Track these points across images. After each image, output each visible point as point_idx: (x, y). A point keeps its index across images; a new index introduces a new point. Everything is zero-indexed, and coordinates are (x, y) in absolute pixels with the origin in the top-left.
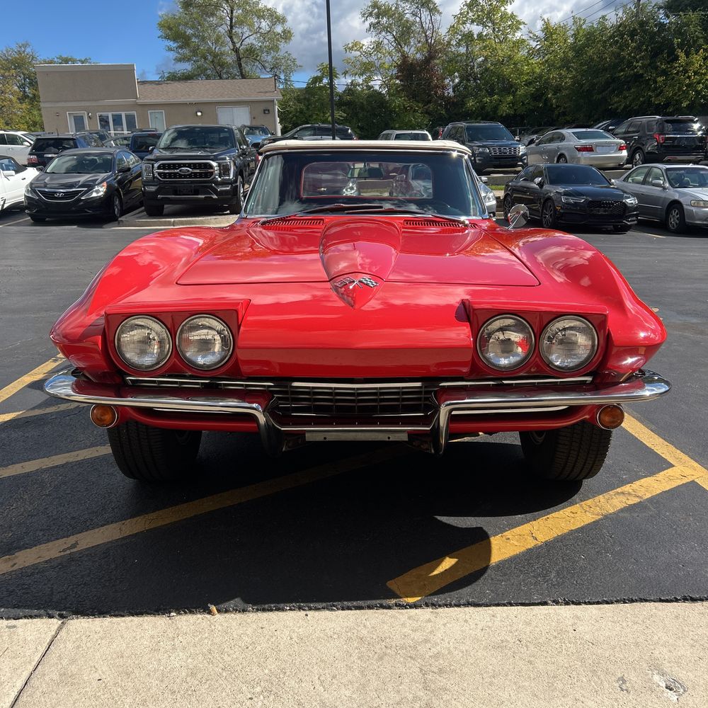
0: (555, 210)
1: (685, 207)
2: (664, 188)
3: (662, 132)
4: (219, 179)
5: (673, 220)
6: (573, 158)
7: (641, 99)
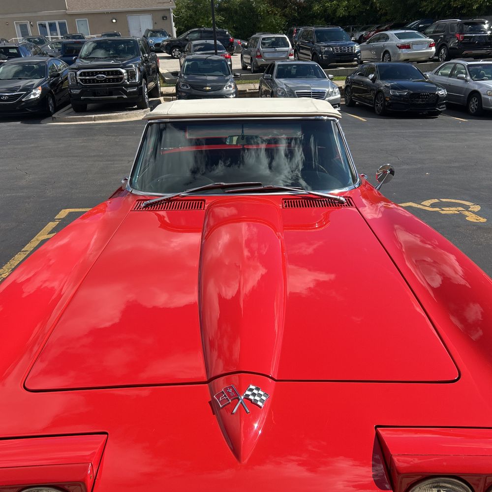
0: (385, 100)
1: (482, 96)
2: (466, 81)
3: (461, 32)
4: (128, 83)
5: (473, 106)
6: (395, 53)
7: (443, 3)
